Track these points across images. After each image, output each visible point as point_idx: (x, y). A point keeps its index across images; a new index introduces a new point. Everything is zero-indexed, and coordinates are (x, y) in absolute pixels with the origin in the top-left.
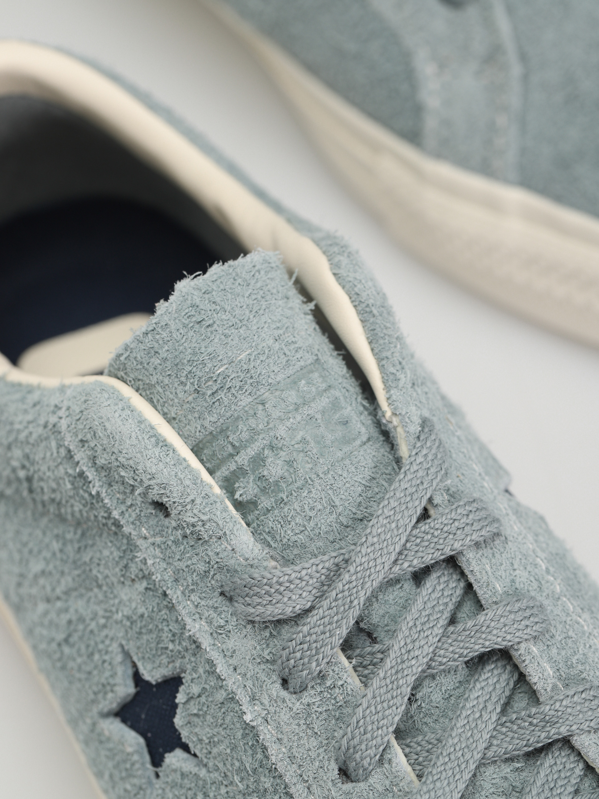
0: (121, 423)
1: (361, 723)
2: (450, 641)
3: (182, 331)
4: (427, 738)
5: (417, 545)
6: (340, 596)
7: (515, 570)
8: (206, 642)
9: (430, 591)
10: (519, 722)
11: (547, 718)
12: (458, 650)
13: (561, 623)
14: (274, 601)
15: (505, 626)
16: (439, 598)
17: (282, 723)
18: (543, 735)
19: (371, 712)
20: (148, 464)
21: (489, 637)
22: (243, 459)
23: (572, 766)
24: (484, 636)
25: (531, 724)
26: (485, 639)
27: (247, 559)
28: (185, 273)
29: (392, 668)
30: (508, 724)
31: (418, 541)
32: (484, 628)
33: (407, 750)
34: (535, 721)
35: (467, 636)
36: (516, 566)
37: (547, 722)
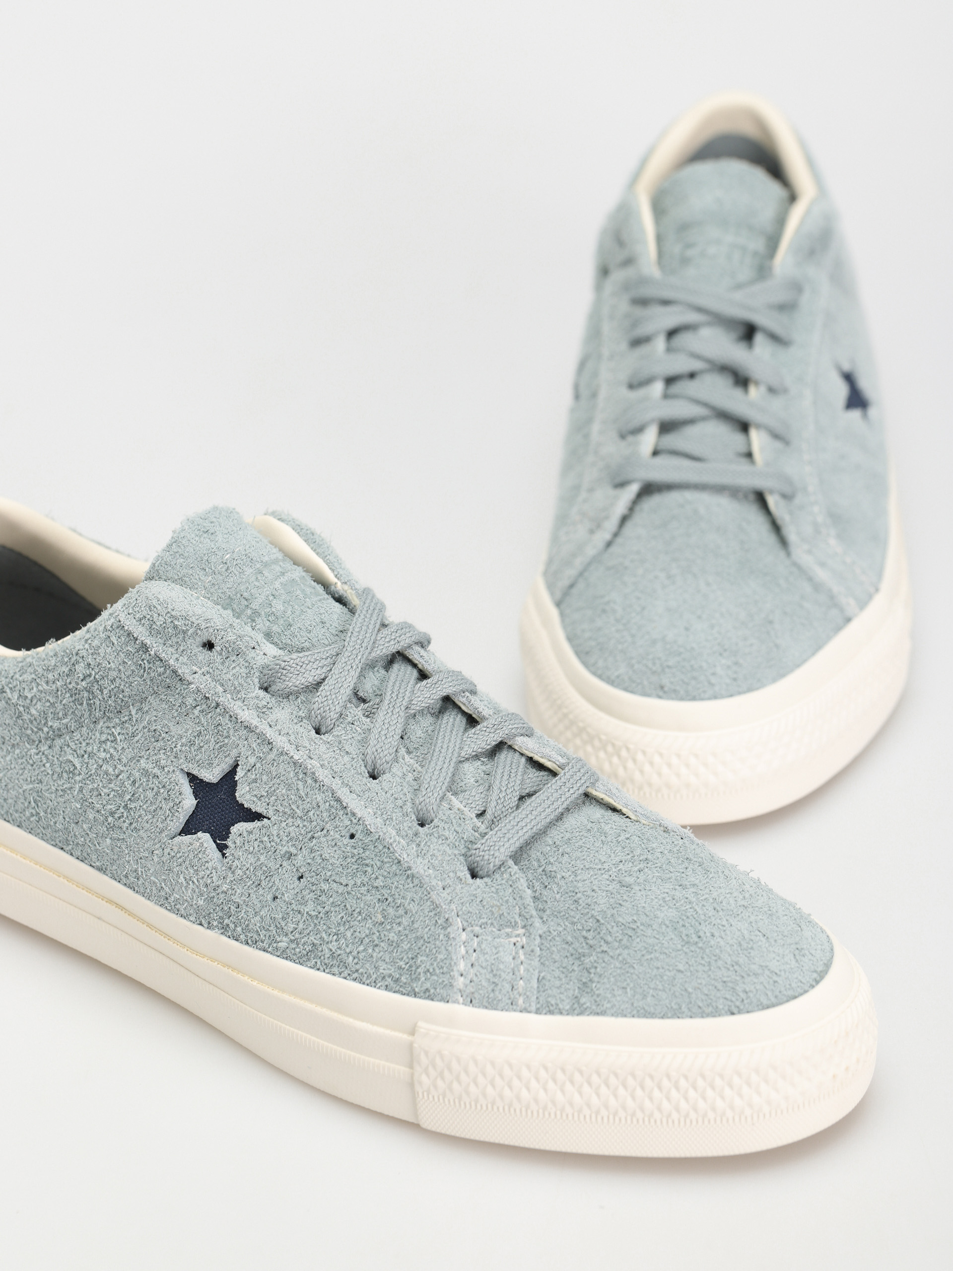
1: (377, 736)
3: (196, 538)
17: (322, 754)
19: (383, 729)
32: (435, 685)
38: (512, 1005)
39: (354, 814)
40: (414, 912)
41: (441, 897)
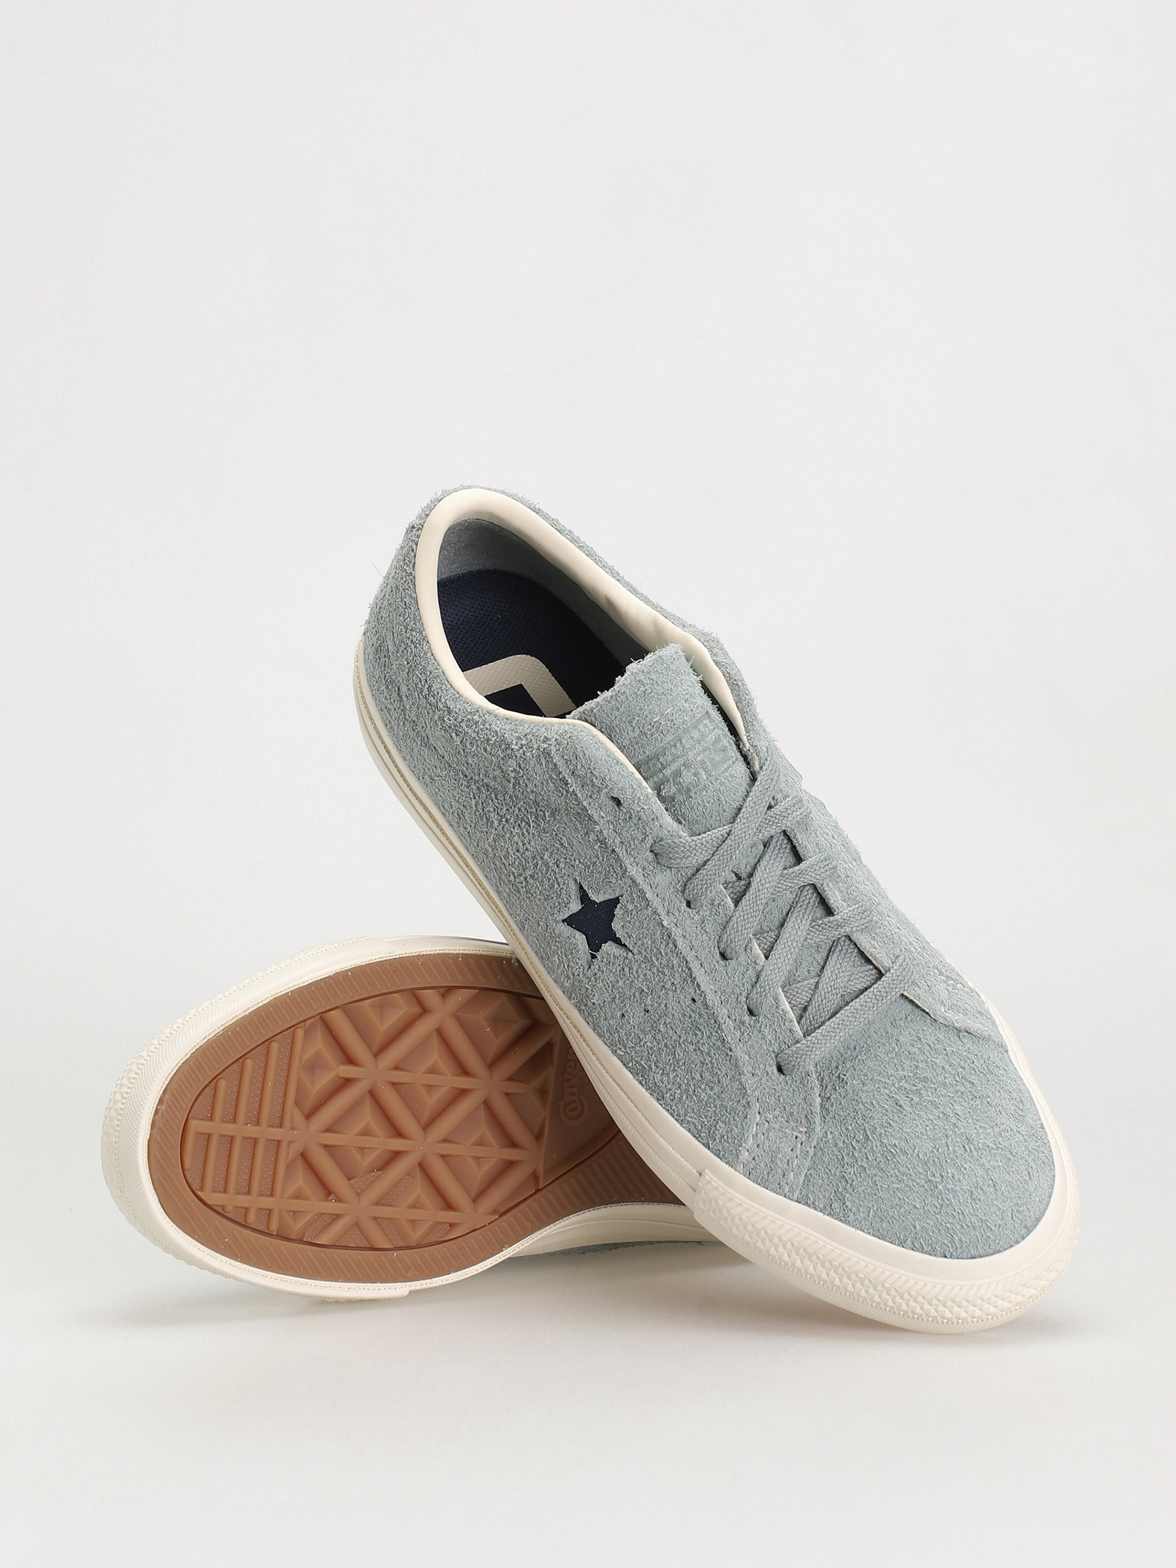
0: (595, 751)
1: (735, 926)
2: (784, 879)
3: (633, 696)
4: (769, 935)
5: (766, 824)
6: (725, 853)
7: (817, 837)
8: (640, 879)
9: (772, 850)
10: (823, 925)
11: (839, 923)
12: (789, 884)
13: (843, 868)
14: (686, 856)
15: (815, 870)
16: (777, 854)
17: (686, 926)
18: (837, 933)
19: (741, 919)
20: (612, 776)
21: (807, 877)
22: (668, 772)
23: (851, 951)
24: (804, 876)
25: (829, 927)
26: (804, 878)
27: (669, 832)
28: (632, 659)
29: (753, 894)
30: (816, 927)
31: (767, 821)
32: (804, 872)
33: (758, 941)
34: (832, 925)
35: (794, 876)
36: (818, 835)
37: (839, 926)
38: (778, 1189)
39: (698, 986)
40: (725, 1085)
41: (749, 1082)
